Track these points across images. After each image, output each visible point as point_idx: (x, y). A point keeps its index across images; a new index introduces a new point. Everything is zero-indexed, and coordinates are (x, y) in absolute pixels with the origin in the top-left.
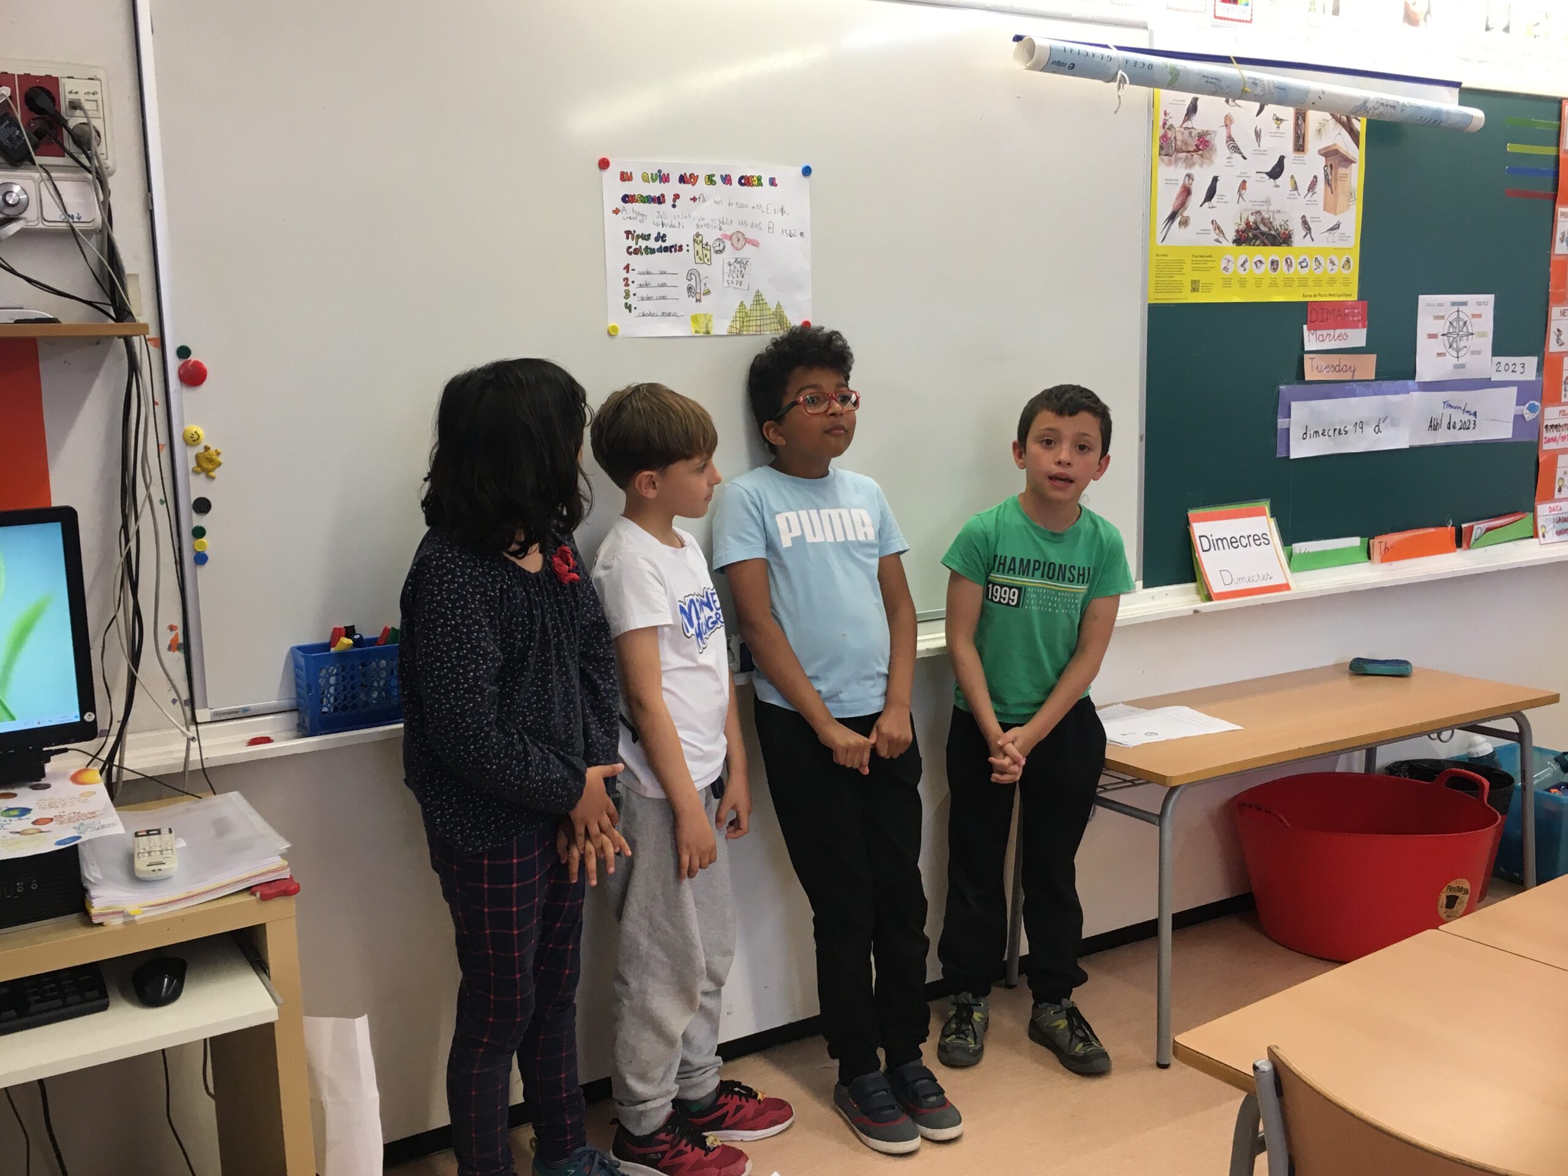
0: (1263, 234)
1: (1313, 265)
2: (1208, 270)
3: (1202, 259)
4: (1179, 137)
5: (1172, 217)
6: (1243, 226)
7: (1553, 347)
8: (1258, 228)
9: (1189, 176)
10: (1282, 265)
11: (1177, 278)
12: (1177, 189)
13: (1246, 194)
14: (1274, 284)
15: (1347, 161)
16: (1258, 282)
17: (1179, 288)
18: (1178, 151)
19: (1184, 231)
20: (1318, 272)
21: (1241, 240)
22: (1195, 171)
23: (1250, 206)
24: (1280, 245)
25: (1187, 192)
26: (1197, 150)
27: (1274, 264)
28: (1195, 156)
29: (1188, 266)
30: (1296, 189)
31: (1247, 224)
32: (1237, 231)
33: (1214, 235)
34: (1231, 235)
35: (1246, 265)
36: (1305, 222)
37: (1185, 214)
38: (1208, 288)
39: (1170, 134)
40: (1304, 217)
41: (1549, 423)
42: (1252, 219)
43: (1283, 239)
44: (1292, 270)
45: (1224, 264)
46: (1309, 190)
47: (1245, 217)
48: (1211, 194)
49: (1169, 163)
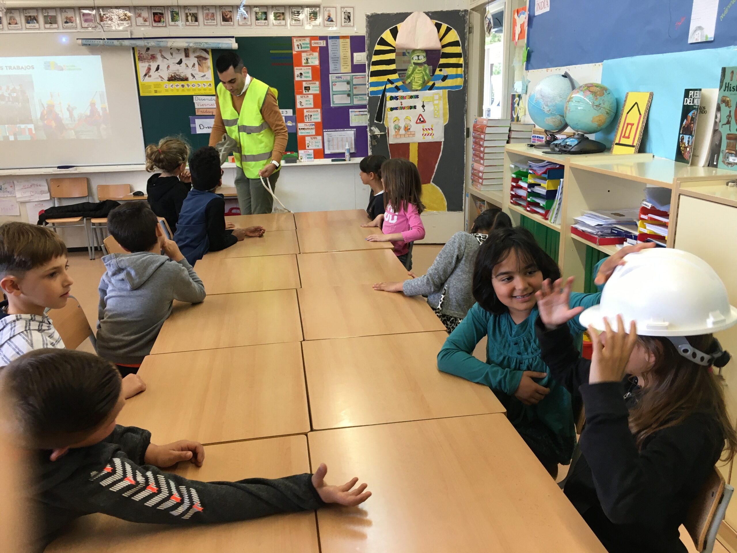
0: (177, 78)
1: (197, 86)
2: (159, 87)
3: (157, 85)
4: (145, 56)
5: (145, 75)
6: (170, 76)
7: (298, 106)
8: (175, 77)
9: (149, 65)
10: (186, 86)
11: (149, 89)
12: (146, 68)
13: (170, 69)
14: (183, 91)
15: (206, 59)
16: (178, 90)
17: (150, 92)
18: (144, 59)
19: (149, 78)
20: (199, 87)
21: (170, 80)
22: (151, 64)
23: (172, 71)
24: (184, 81)
25: (149, 69)
26: (151, 59)
27: (183, 86)
28: (151, 60)
29: (153, 87)
30: (188, 66)
31: (172, 76)
32: (168, 78)
33: (160, 79)
34: (167, 79)
35: (173, 86)
36: (192, 75)
37: (150, 74)
38: (160, 92)
39: (141, 55)
40: (191, 74)
41: (301, 128)
42: (173, 75)
43: (186, 79)
44: (189, 87)
45: (165, 86)
46: (192, 67)
47: (170, 74)
48: (157, 69)
49: (142, 62)
